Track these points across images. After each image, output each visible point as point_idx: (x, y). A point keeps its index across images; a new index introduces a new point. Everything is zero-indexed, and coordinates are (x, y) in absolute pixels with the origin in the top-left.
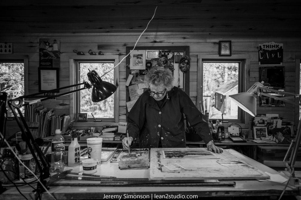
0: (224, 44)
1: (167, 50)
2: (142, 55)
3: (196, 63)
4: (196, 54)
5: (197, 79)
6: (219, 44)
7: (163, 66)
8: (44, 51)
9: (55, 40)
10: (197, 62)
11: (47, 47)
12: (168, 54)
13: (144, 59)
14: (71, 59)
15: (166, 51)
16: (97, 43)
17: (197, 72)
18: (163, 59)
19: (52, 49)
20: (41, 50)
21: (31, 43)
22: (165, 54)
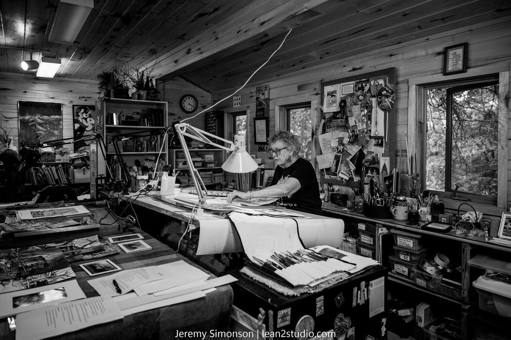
0: (455, 51)
1: (365, 79)
2: (335, 92)
3: (406, 94)
4: (407, 78)
5: (407, 121)
6: (445, 53)
7: (360, 103)
8: (259, 100)
9: (266, 87)
10: (408, 92)
11: (261, 95)
12: (366, 86)
13: (339, 97)
14: (276, 105)
15: (363, 81)
16: (296, 83)
17: (407, 108)
18: (359, 93)
19: (264, 97)
20: (257, 98)
21: (252, 93)
22: (362, 85)
